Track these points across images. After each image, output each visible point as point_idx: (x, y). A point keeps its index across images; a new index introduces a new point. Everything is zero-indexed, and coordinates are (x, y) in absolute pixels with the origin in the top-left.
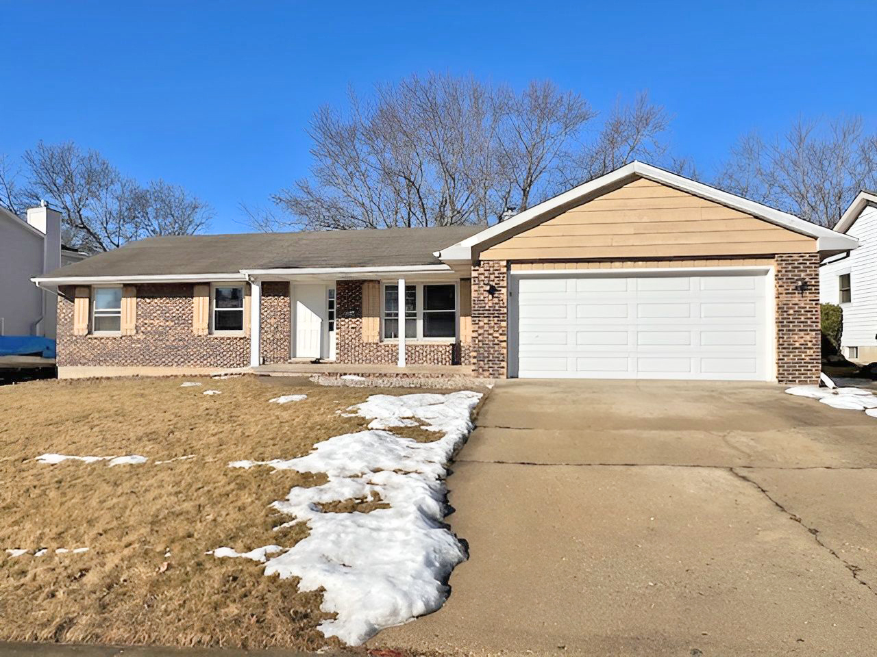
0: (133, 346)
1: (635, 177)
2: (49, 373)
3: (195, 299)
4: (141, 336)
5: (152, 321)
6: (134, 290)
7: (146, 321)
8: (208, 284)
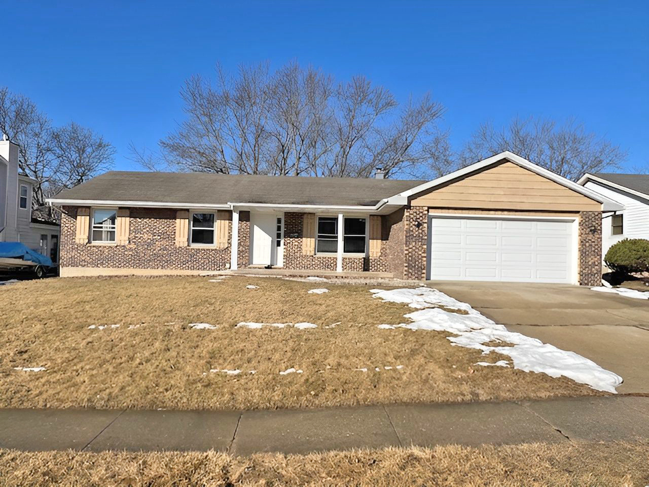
0: (126, 253)
1: (505, 161)
2: (53, 272)
3: (178, 221)
4: (133, 246)
5: (141, 235)
6: (128, 212)
7: (137, 235)
8: (188, 210)
